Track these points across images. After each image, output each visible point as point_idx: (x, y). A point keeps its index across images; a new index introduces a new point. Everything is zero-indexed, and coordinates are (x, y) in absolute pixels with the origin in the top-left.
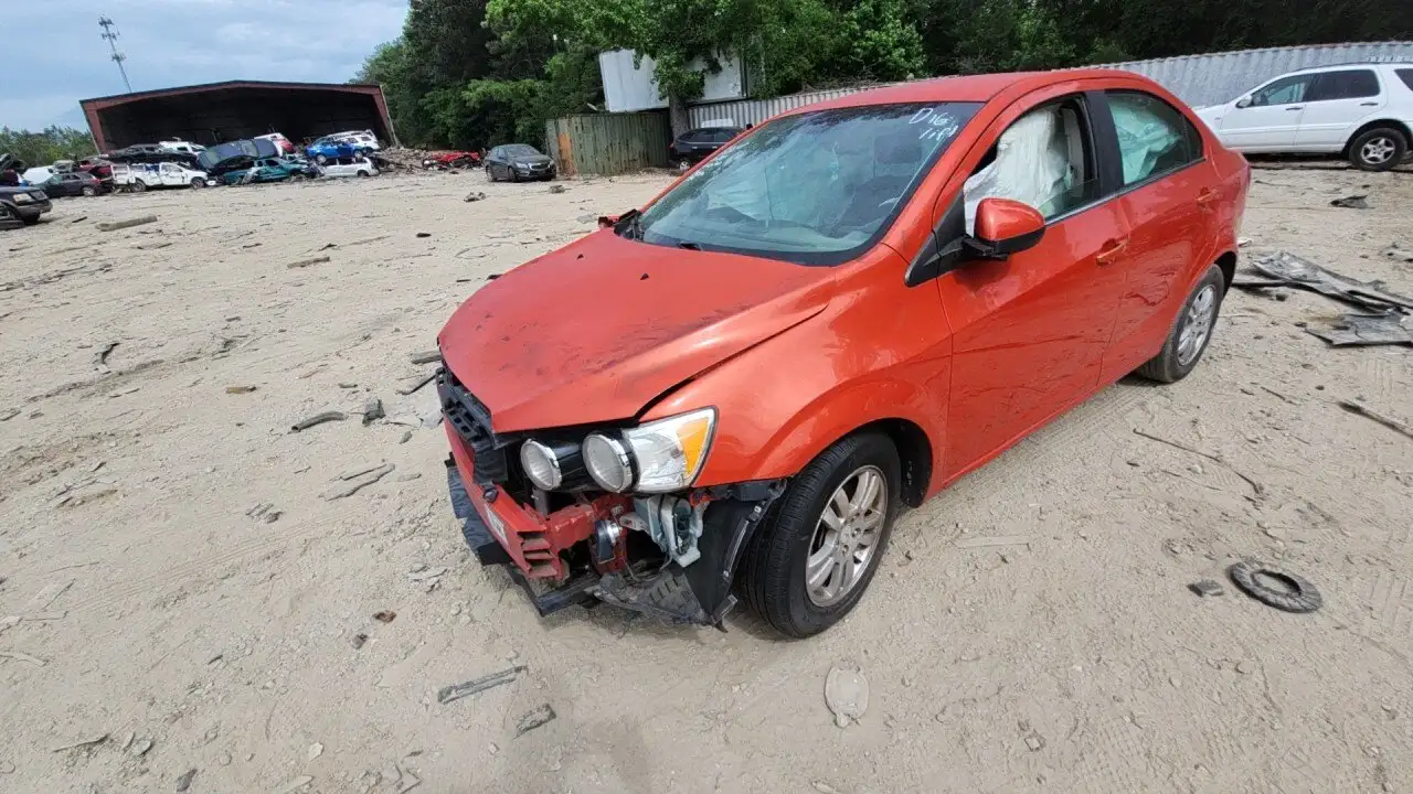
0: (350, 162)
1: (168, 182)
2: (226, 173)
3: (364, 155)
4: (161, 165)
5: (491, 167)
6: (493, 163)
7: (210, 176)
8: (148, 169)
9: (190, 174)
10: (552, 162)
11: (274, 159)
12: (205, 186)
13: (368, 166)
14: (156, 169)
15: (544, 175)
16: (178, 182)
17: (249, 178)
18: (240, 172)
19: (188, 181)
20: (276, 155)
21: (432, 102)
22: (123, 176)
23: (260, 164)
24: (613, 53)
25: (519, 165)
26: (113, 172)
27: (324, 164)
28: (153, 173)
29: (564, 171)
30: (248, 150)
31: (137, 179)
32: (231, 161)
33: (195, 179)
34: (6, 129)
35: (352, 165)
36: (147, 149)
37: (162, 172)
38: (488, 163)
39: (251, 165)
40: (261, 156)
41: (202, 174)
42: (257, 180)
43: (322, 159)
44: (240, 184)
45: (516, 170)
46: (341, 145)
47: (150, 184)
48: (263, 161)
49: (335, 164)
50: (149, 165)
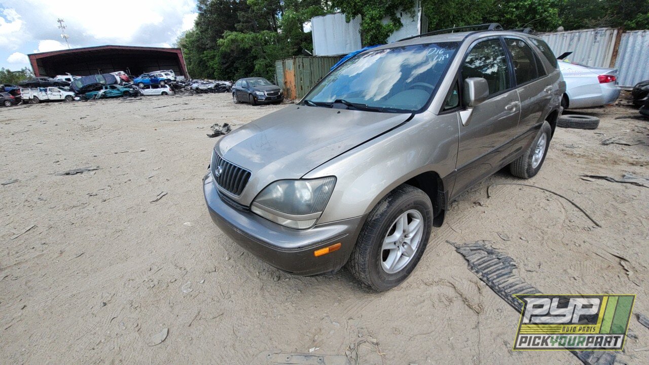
0: (156, 87)
1: (52, 98)
2: (85, 94)
3: (166, 83)
4: (48, 88)
5: (237, 93)
6: (238, 90)
7: (77, 95)
8: (41, 90)
9: (64, 94)
10: (281, 91)
11: (115, 85)
12: (74, 100)
13: (167, 89)
14: (46, 91)
15: (275, 99)
16: (58, 98)
17: (100, 96)
18: (94, 93)
19: (63, 98)
20: (116, 82)
21: (207, 56)
22: (27, 95)
23: (106, 88)
24: (321, 18)
25: (258, 93)
26: (21, 92)
27: (143, 88)
28: (44, 93)
29: (288, 96)
30: (99, 80)
31: (34, 96)
32: (90, 86)
33: (67, 96)
34: (3, 68)
35: (158, 89)
36: (41, 79)
37: (49, 92)
38: (234, 91)
39: (101, 88)
40: (107, 83)
41: (72, 94)
42: (104, 97)
43: (142, 85)
44: (94, 99)
45: (255, 96)
46: (153, 78)
47: (42, 99)
48: (108, 86)
49: (149, 88)
50: (42, 88)
